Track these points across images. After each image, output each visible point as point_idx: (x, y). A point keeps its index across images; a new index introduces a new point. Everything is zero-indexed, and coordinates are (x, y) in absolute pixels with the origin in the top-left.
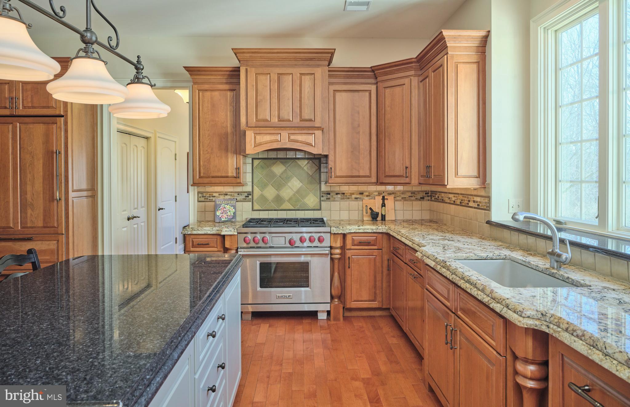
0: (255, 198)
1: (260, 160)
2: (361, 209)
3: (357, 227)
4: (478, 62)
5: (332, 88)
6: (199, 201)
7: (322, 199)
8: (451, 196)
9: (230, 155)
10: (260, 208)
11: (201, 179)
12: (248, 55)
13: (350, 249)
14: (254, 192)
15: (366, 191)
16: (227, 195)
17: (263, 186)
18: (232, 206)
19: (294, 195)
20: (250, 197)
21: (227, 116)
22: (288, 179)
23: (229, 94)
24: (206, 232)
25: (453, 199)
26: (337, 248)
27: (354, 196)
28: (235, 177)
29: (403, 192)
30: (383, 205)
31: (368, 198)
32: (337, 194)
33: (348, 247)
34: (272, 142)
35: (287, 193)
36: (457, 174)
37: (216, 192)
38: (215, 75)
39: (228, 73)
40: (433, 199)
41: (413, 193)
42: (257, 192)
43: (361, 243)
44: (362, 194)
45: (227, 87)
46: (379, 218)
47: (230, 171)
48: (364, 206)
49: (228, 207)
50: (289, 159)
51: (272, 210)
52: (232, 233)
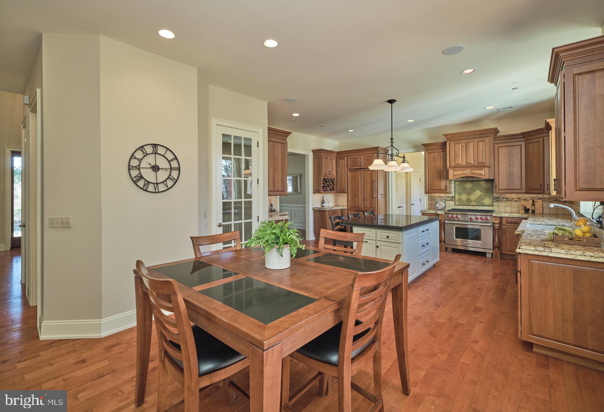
0: (456, 199)
1: (459, 182)
2: (519, 207)
3: (509, 215)
5: (496, 146)
6: (429, 200)
7: (494, 201)
9: (442, 180)
10: (459, 204)
11: (430, 191)
12: (450, 136)
13: (505, 225)
15: (523, 198)
16: (441, 198)
17: (460, 194)
18: (444, 202)
19: (477, 198)
20: (454, 199)
22: (474, 190)
23: (442, 153)
24: (430, 212)
26: (497, 224)
27: (514, 200)
28: (445, 190)
30: (533, 205)
31: (524, 201)
32: (503, 198)
33: (504, 224)
34: (462, 174)
35: (473, 197)
37: (436, 196)
38: (436, 146)
39: (441, 144)
42: (457, 197)
43: (511, 223)
44: (520, 199)
45: (441, 150)
46: (530, 211)
47: (442, 187)
48: (521, 205)
49: (442, 203)
50: (474, 181)
51: (465, 205)
52: (442, 213)
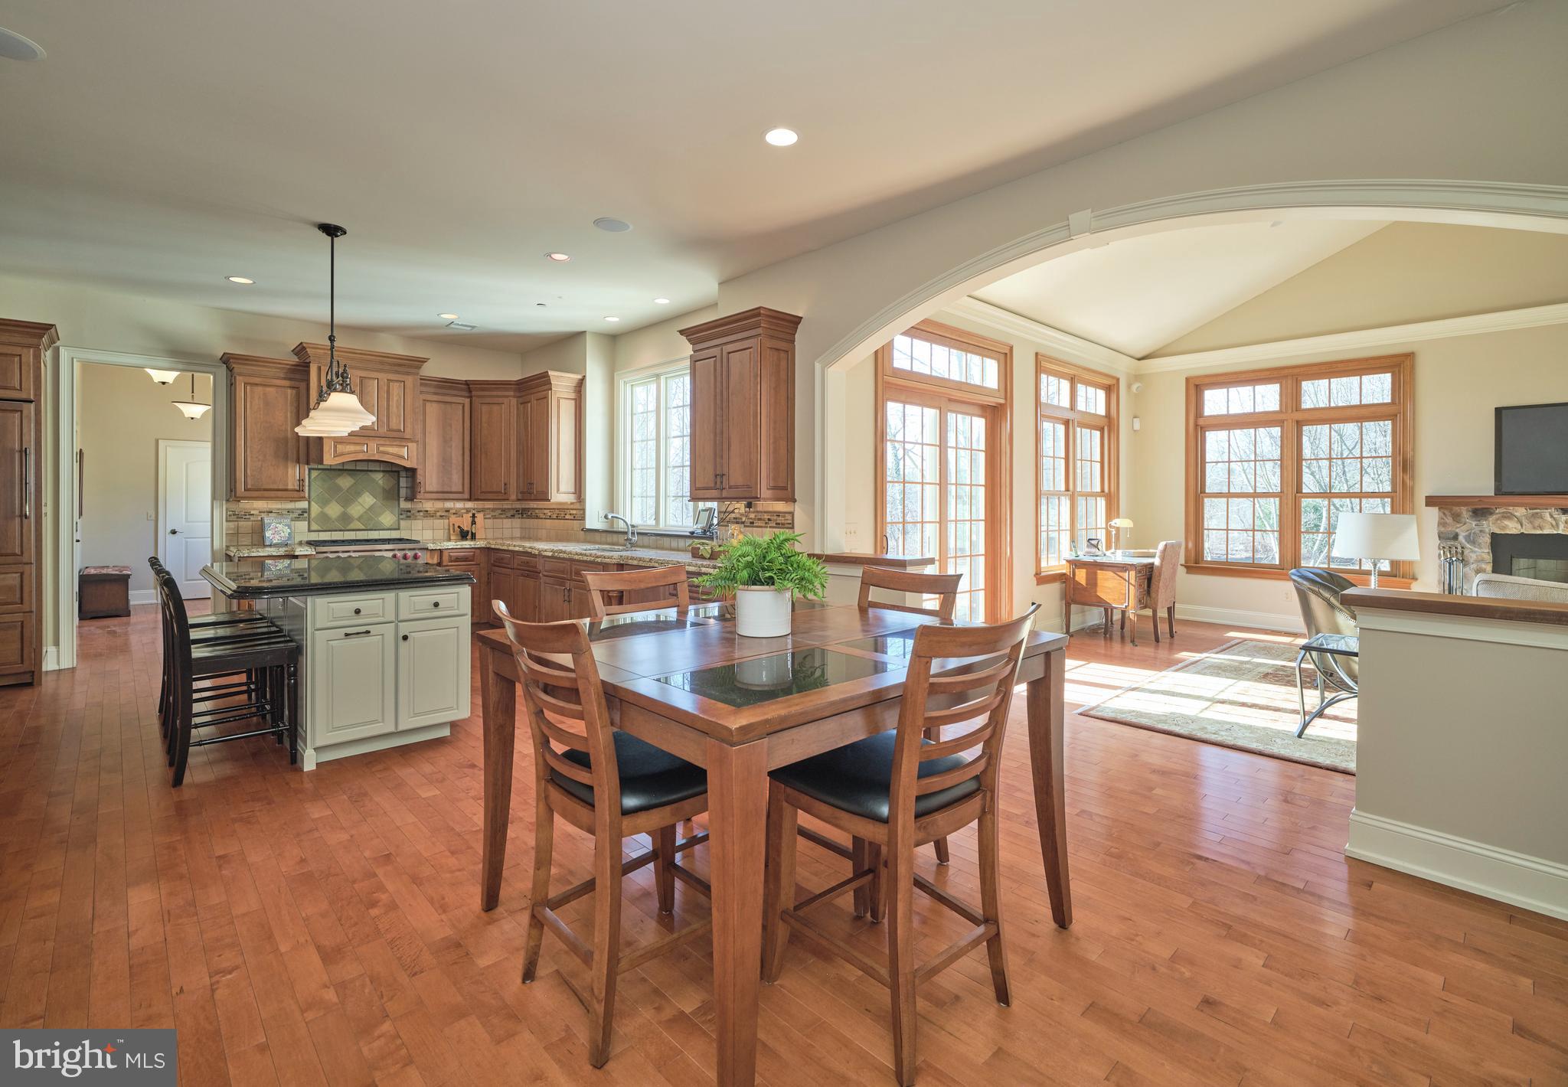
0: (313, 515)
1: (320, 471)
2: (447, 527)
3: (454, 543)
4: (575, 399)
5: (423, 397)
6: (227, 521)
7: (401, 517)
8: (546, 511)
9: (290, 464)
10: (320, 528)
11: (246, 492)
12: (322, 351)
14: (312, 509)
15: (452, 509)
16: (271, 512)
17: (324, 503)
18: (286, 525)
19: (365, 512)
20: (306, 515)
21: (286, 417)
22: (359, 494)
23: (289, 391)
24: (270, 554)
25: (549, 514)
27: (438, 514)
28: (297, 491)
29: (494, 510)
30: (474, 523)
31: (455, 516)
32: (419, 511)
33: (444, 563)
34: (356, 452)
35: (356, 510)
37: (254, 509)
38: (270, 367)
39: (288, 367)
40: (525, 516)
41: (504, 510)
42: (315, 509)
44: (448, 511)
45: (287, 383)
46: (469, 537)
47: (289, 484)
48: (450, 525)
49: (280, 526)
50: (354, 470)
51: (336, 531)
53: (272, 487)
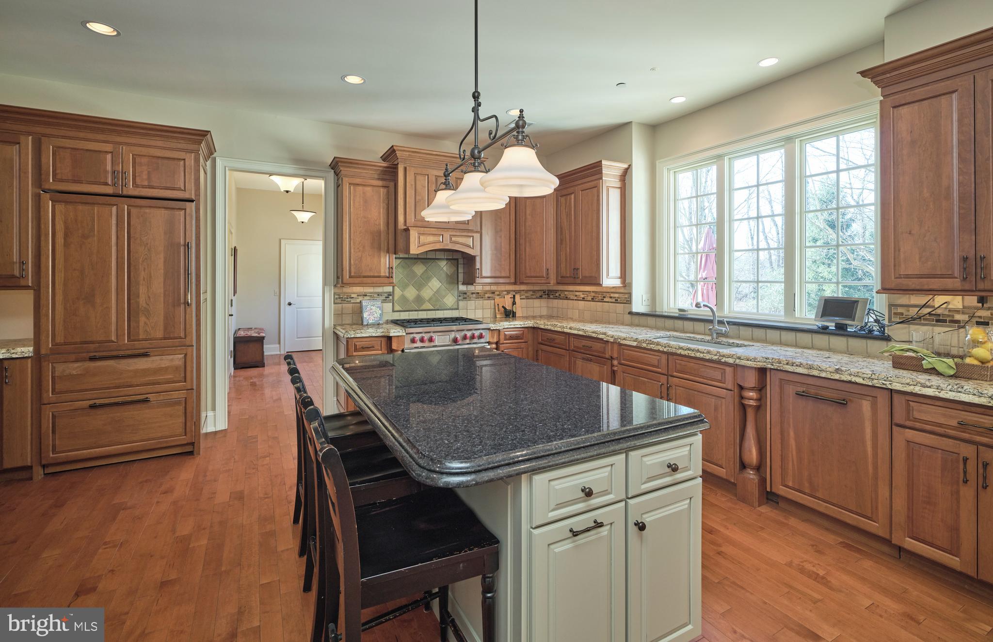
0: (396, 298)
1: (401, 260)
2: (493, 307)
3: (503, 323)
6: (334, 303)
7: (460, 298)
8: (577, 294)
9: (382, 254)
10: (401, 309)
11: (352, 279)
12: (408, 153)
13: (503, 344)
14: (395, 292)
15: (496, 291)
16: (366, 295)
17: (404, 287)
18: (377, 307)
19: (434, 295)
20: (391, 297)
21: (379, 213)
22: (429, 279)
23: (382, 190)
24: (370, 335)
25: (583, 296)
26: (493, 343)
27: (487, 295)
28: (387, 277)
29: (527, 291)
30: (514, 303)
31: (499, 296)
32: (472, 293)
33: (501, 342)
34: (434, 243)
35: (427, 293)
36: (608, 275)
37: (356, 293)
38: (368, 169)
39: (380, 169)
40: (552, 297)
41: (534, 291)
42: (398, 292)
43: (511, 337)
44: (493, 293)
45: (380, 183)
47: (382, 271)
48: (496, 305)
49: (373, 308)
50: (429, 259)
51: (412, 311)
52: (400, 334)
53: (369, 274)
